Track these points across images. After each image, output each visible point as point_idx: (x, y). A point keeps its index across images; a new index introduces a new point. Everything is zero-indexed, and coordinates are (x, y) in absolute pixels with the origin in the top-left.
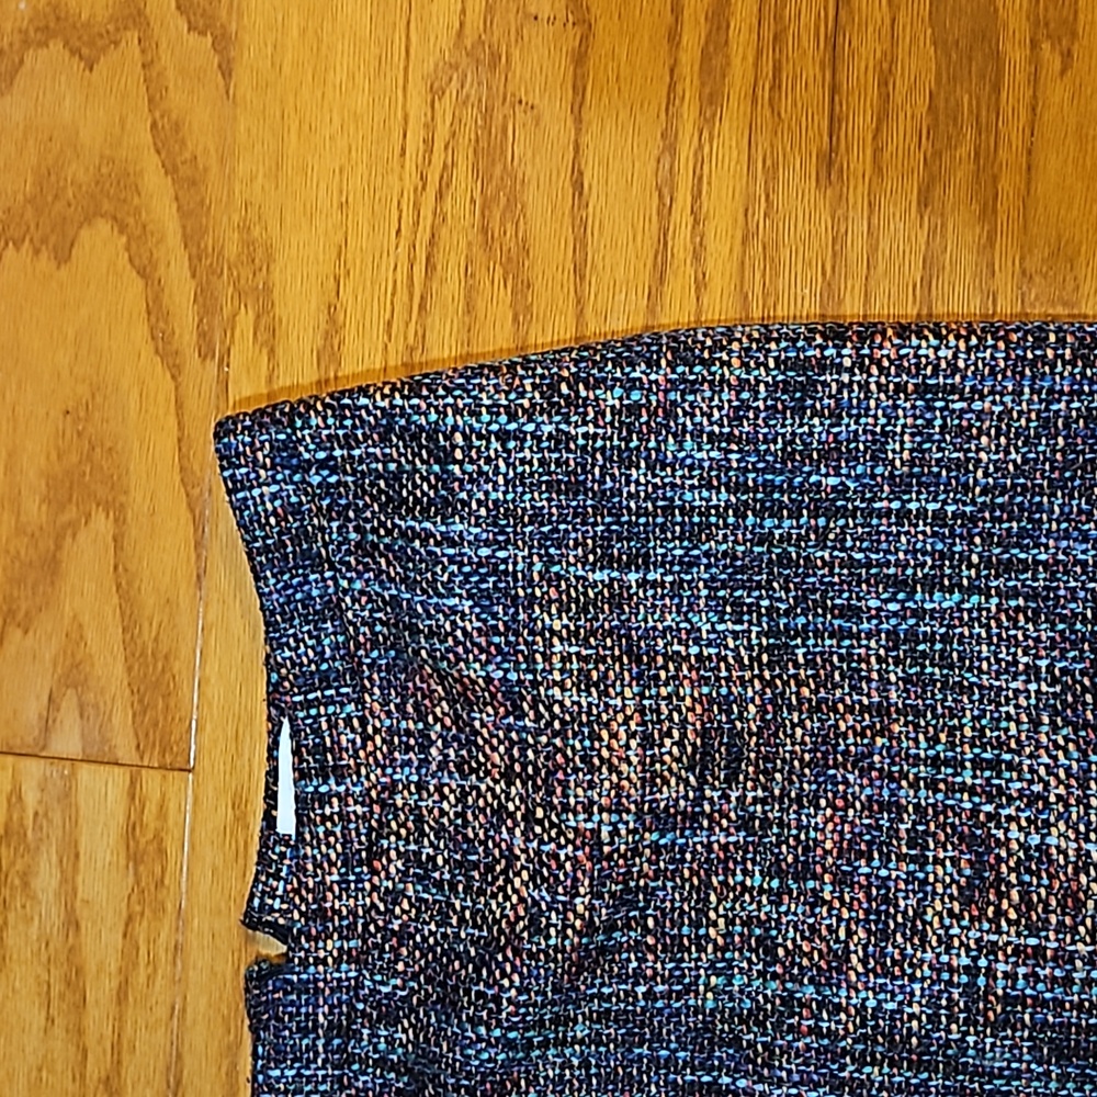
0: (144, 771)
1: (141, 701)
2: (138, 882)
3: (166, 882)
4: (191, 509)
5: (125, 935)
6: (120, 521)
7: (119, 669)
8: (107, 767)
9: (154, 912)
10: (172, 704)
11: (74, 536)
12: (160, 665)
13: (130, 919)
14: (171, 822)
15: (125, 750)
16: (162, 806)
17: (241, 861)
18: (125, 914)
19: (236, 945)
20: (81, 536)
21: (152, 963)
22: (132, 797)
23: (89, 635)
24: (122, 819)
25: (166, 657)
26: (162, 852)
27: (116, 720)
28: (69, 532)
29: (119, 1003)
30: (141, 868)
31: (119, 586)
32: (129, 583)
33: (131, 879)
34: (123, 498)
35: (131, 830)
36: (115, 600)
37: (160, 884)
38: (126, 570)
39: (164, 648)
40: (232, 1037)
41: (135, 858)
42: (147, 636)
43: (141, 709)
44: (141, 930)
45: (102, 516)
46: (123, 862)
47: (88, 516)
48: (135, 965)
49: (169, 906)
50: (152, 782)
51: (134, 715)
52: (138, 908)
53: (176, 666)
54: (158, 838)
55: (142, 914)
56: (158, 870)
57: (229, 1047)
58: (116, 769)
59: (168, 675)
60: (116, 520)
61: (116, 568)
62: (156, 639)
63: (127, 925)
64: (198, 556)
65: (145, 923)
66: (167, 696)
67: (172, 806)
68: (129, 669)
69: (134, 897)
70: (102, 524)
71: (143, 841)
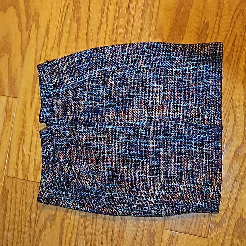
0: (9, 97)
1: (10, 86)
2: (7, 115)
3: (11, 116)
4: (22, 55)
5: (3, 124)
6: (10, 56)
7: (7, 80)
8: (4, 96)
9: (9, 121)
10: (15, 87)
11: (2, 58)
12: (14, 80)
13: (5, 121)
14: (13, 106)
15: (7, 93)
16: (12, 104)
17: (24, 113)
18: (4, 121)
19: (22, 127)
20: (3, 58)
21: (8, 129)
22: (7, 101)
23: (3, 74)
24: (5, 105)
25: (15, 79)
26: (11, 111)
27: (6, 89)
28: (1, 57)
29: (1, 135)
30: (7, 113)
31: (8, 67)
32: (10, 66)
33: (5, 115)
34: (11, 52)
35: (6, 107)
36: (8, 69)
37: (10, 116)
38: (10, 64)
39: (15, 77)
40: (20, 142)
41: (6, 112)
42: (12, 75)
43: (10, 87)
44: (6, 123)
45: (7, 55)
46: (4, 112)
47: (4, 55)
48: (5, 129)
49: (12, 120)
50: (11, 99)
51: (9, 88)
52: (6, 120)
53: (17, 81)
54: (11, 109)
55: (7, 121)
56: (10, 114)
57: (19, 144)
58: (5, 97)
59: (15, 82)
60: (9, 56)
61: (8, 64)
62: (14, 76)
63: (4, 122)
64: (22, 63)
65: (7, 122)
66: (14, 85)
67: (14, 104)
68: (9, 81)
69: (6, 118)
70: (7, 56)
71: (8, 109)
